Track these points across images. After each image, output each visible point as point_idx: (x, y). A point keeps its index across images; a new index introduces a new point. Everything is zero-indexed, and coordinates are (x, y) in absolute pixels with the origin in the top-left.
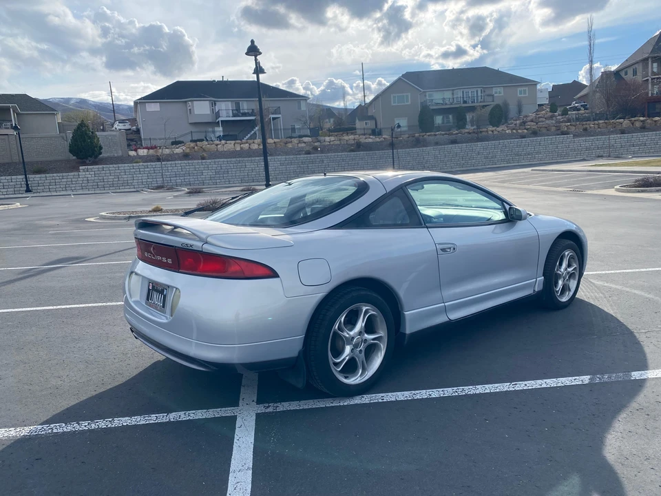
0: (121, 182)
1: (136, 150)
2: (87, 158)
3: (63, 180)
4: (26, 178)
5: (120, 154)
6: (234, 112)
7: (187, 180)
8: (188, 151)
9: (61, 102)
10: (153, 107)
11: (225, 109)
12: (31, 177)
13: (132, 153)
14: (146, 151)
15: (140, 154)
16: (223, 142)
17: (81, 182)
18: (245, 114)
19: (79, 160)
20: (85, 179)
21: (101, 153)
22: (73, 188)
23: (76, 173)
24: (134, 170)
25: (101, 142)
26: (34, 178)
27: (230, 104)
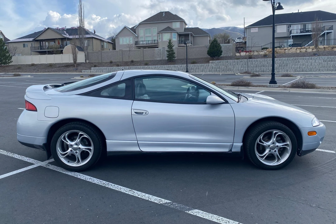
0: (228, 69)
1: (240, 53)
2: (215, 57)
3: (202, 67)
4: (187, 65)
5: (231, 54)
6: (301, 30)
7: (262, 69)
8: (267, 53)
9: (225, 29)
10: (255, 30)
11: (296, 29)
12: (189, 65)
13: (238, 54)
14: (245, 53)
15: (241, 55)
16: (289, 48)
17: (209, 68)
18: (308, 31)
19: (211, 58)
20: (211, 67)
21: (221, 55)
22: (205, 71)
23: (208, 64)
24: (235, 63)
25: (223, 49)
26: (191, 66)
27: (300, 25)
